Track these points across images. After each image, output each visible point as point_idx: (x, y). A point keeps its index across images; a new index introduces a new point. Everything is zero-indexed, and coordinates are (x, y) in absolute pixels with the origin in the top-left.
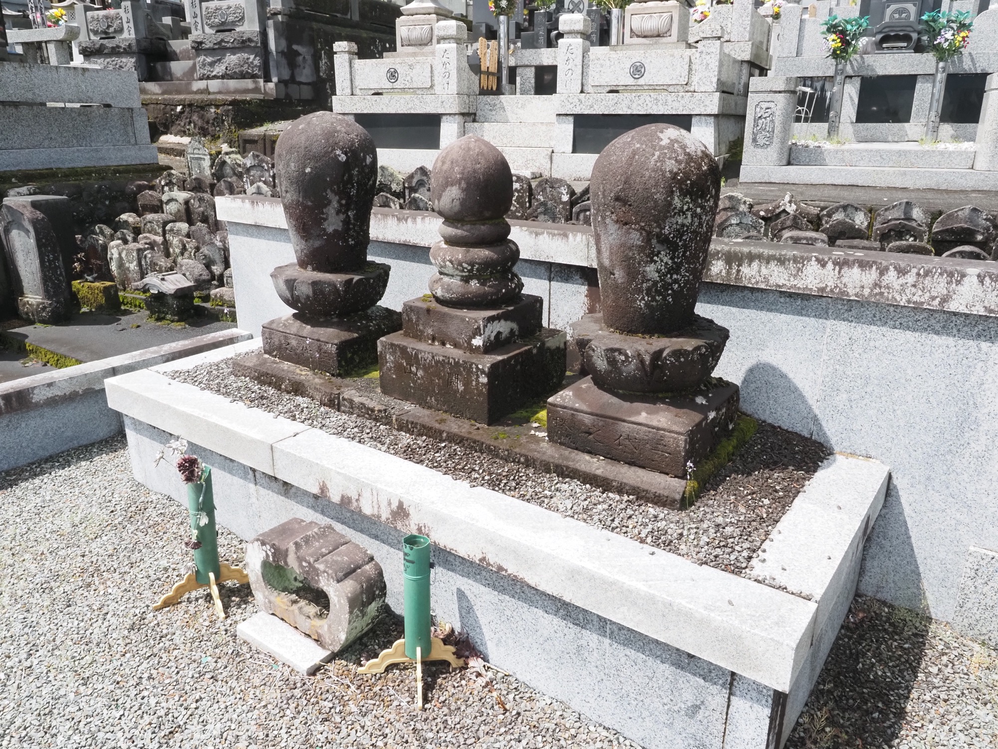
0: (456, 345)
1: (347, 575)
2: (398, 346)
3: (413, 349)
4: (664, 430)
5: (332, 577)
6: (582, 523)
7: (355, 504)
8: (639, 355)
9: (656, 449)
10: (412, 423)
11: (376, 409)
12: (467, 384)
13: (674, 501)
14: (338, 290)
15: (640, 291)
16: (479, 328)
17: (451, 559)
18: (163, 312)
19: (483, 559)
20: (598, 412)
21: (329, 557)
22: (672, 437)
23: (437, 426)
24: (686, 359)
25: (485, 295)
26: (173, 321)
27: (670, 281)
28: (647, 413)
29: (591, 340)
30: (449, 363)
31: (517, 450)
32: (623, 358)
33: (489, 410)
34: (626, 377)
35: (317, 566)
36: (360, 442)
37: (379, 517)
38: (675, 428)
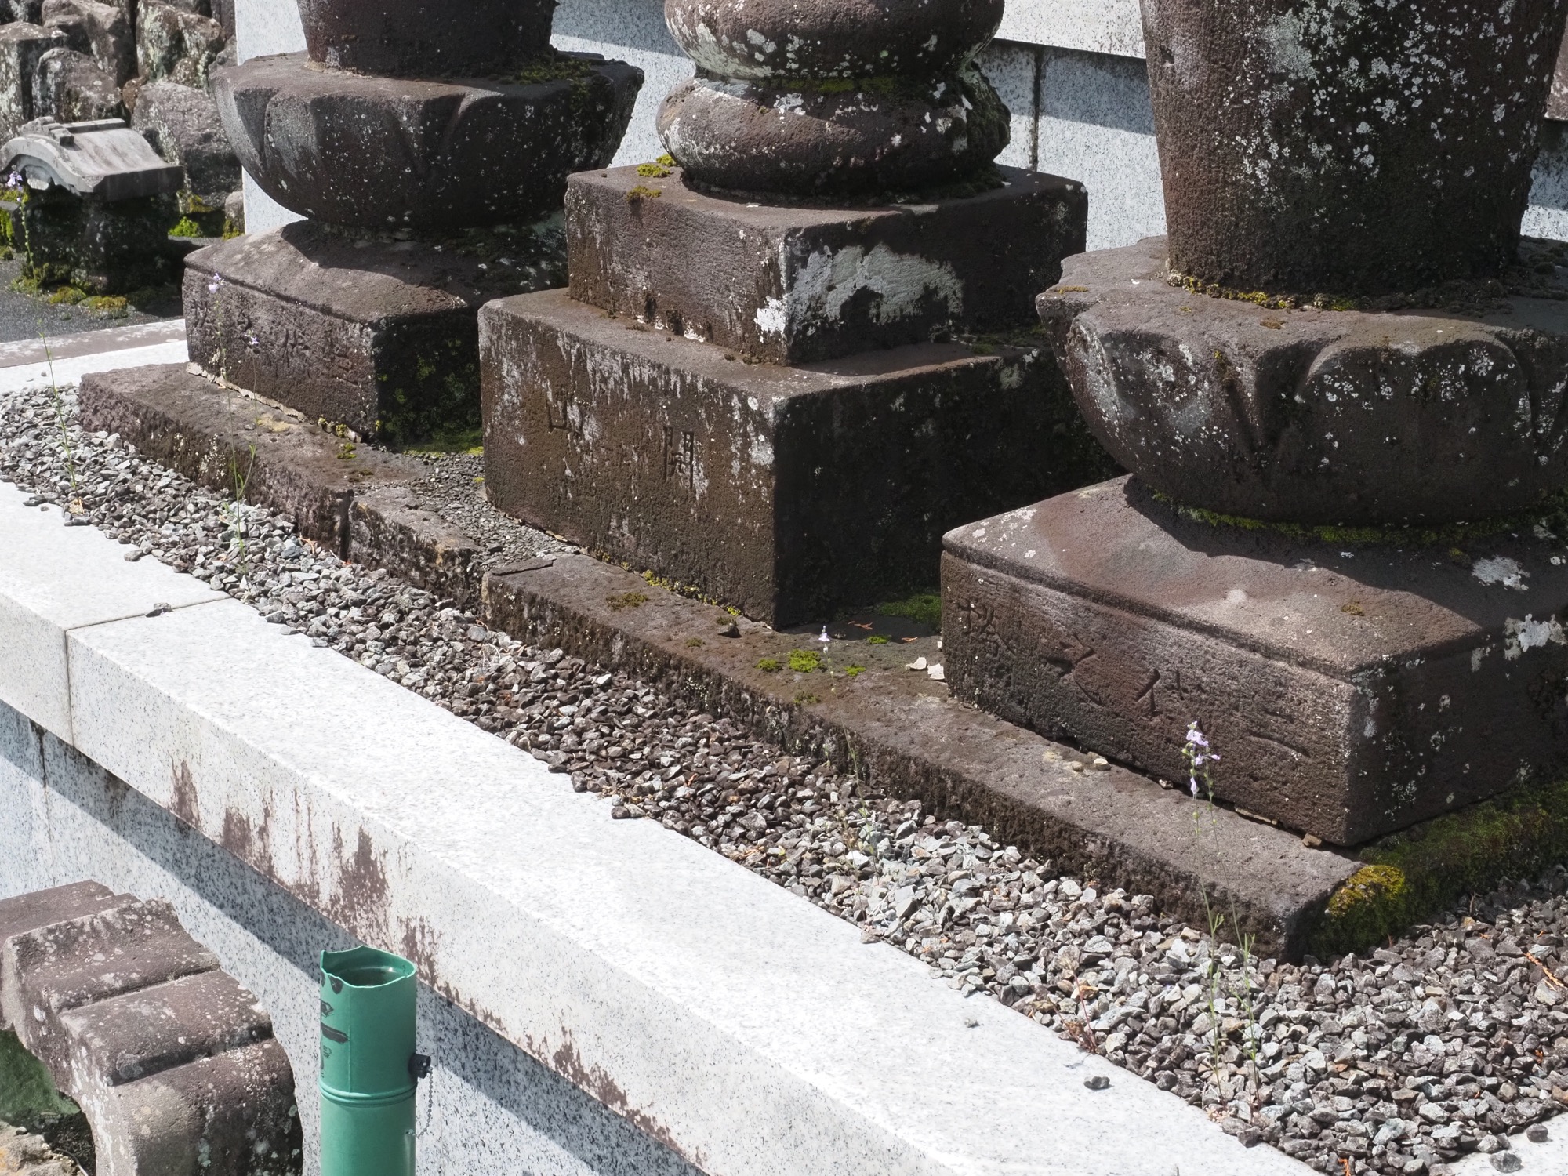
0: (711, 332)
1: (152, 1066)
2: (533, 327)
3: (572, 338)
4: (1285, 654)
5: (99, 1062)
6: (921, 967)
7: (257, 845)
8: (1223, 364)
9: (1260, 730)
10: (532, 601)
11: (440, 548)
12: (716, 471)
13: (1267, 923)
14: (402, 135)
15: (1248, 120)
16: (773, 265)
17: (504, 1060)
18: (65, 259)
19: (565, 1055)
20: (1090, 582)
21: (115, 1004)
22: (1312, 686)
23: (603, 614)
24: (1402, 390)
25: (820, 151)
26: (90, 292)
27: (1361, 84)
28: (1250, 594)
29: (1082, 307)
30: (668, 392)
31: (819, 710)
32: (1168, 372)
33: (781, 570)
34: (1187, 450)
35: (67, 1020)
36: (348, 651)
37: (314, 893)
38: (1322, 650)
